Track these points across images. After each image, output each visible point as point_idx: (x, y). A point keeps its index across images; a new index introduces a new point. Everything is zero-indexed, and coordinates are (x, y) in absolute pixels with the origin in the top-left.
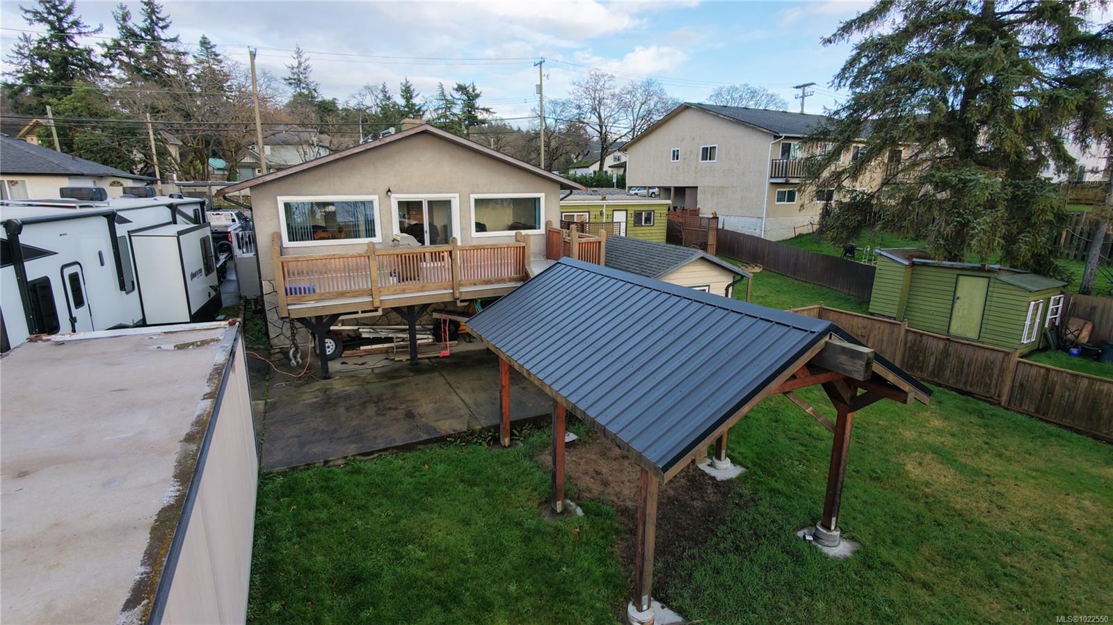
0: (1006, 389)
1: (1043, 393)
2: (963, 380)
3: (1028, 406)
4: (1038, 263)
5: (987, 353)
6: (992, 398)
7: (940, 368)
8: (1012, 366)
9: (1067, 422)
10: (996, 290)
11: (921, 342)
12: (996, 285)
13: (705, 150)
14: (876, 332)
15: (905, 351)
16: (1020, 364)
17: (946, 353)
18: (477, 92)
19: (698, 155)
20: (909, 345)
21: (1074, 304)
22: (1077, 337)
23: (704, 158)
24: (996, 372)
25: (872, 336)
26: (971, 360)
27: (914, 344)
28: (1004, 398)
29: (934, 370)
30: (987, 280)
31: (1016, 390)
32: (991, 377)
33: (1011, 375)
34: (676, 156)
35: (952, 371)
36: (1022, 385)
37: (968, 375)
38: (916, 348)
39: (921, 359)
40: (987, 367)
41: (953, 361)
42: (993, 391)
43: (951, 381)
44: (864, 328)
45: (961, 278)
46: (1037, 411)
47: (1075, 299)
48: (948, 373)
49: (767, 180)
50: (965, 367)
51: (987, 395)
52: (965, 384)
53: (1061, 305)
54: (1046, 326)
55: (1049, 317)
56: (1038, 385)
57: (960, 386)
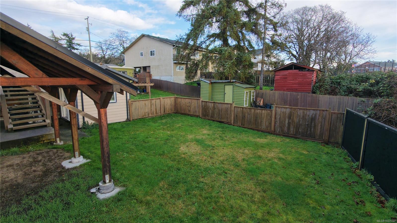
0: (233, 118)
1: (242, 117)
2: (220, 117)
3: (239, 124)
4: (248, 81)
5: (226, 105)
6: (229, 122)
7: (213, 113)
8: (233, 109)
9: (250, 127)
10: (236, 89)
11: (206, 105)
12: (235, 87)
13: (151, 52)
14: (193, 104)
15: (202, 109)
16: (235, 108)
17: (214, 108)
18: (73, 37)
19: (149, 54)
20: (203, 107)
21: (258, 93)
22: (260, 104)
23: (151, 55)
24: (229, 112)
25: (192, 106)
26: (222, 109)
27: (205, 106)
28: (232, 122)
29: (211, 115)
30: (232, 86)
31: (235, 117)
32: (228, 114)
33: (233, 112)
34: (142, 54)
35: (217, 115)
36: (236, 116)
37: (221, 116)
38: (205, 108)
39: (207, 112)
40: (227, 110)
41: (217, 110)
42: (229, 119)
43: (217, 119)
44: (189, 103)
45: (226, 86)
46: (242, 125)
47: (258, 91)
48: (216, 115)
49: (172, 62)
50: (220, 112)
51: (228, 122)
52: (221, 119)
53: (255, 94)
54: (251, 101)
55: (252, 98)
56: (241, 115)
57: (220, 120)
